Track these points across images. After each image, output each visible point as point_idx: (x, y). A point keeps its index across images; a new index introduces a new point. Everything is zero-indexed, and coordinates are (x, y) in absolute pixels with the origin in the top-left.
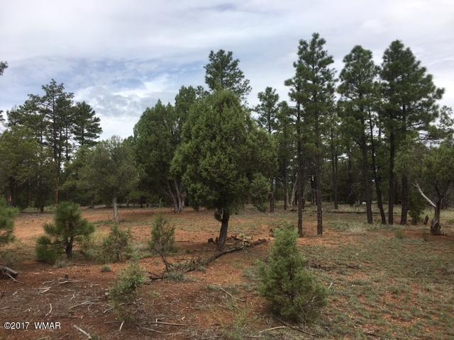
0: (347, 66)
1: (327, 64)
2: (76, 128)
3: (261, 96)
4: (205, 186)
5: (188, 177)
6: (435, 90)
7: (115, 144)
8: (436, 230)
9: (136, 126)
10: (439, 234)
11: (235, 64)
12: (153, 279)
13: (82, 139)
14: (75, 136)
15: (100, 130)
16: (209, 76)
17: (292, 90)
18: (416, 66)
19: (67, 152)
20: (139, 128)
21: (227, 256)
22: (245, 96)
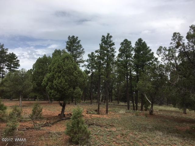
0: (122, 46)
1: (113, 45)
2: (8, 64)
3: (89, 55)
4: (55, 92)
5: (48, 87)
6: (155, 58)
7: (23, 72)
8: (151, 113)
9: (34, 65)
10: (153, 115)
11: (79, 42)
12: (27, 129)
13: (11, 69)
14: (7, 67)
15: (19, 65)
16: (67, 46)
17: (98, 54)
18: (148, 48)
19: (3, 74)
20: (35, 66)
21: (63, 121)
22: (82, 55)
